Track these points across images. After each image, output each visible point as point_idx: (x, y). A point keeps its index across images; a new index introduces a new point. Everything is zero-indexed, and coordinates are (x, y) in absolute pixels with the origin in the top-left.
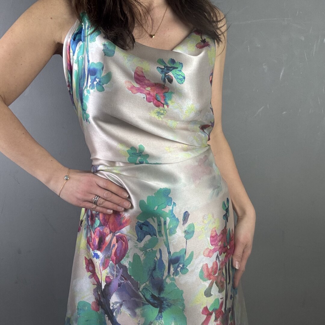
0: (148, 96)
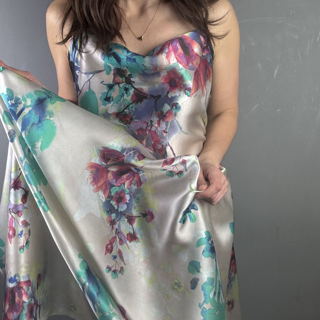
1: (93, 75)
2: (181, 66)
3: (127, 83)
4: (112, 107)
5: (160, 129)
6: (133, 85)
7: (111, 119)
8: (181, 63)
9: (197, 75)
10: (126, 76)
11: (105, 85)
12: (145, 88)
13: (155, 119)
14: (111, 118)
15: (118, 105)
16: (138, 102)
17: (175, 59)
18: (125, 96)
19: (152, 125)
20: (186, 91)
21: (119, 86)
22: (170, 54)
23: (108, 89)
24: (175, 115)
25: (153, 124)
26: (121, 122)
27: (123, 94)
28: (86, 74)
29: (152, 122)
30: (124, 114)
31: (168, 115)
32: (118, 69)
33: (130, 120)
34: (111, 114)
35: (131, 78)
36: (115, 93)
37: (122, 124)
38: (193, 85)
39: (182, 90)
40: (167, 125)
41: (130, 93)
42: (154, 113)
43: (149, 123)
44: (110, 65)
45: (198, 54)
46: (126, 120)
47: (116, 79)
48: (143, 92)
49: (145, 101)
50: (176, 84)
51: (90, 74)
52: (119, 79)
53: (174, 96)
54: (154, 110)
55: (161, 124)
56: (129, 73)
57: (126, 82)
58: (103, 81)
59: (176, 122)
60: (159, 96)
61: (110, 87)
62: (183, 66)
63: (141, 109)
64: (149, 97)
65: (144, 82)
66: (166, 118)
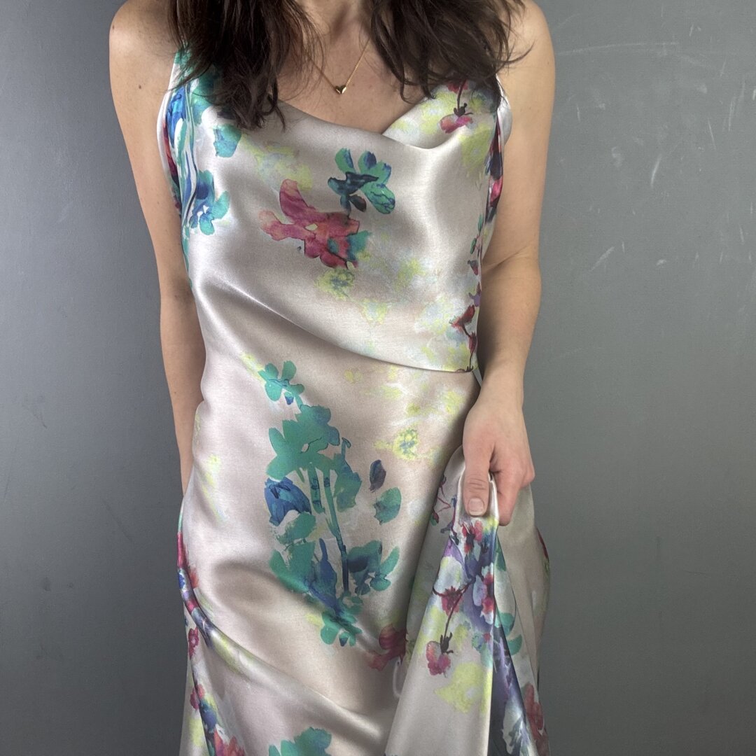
0: (309, 245)
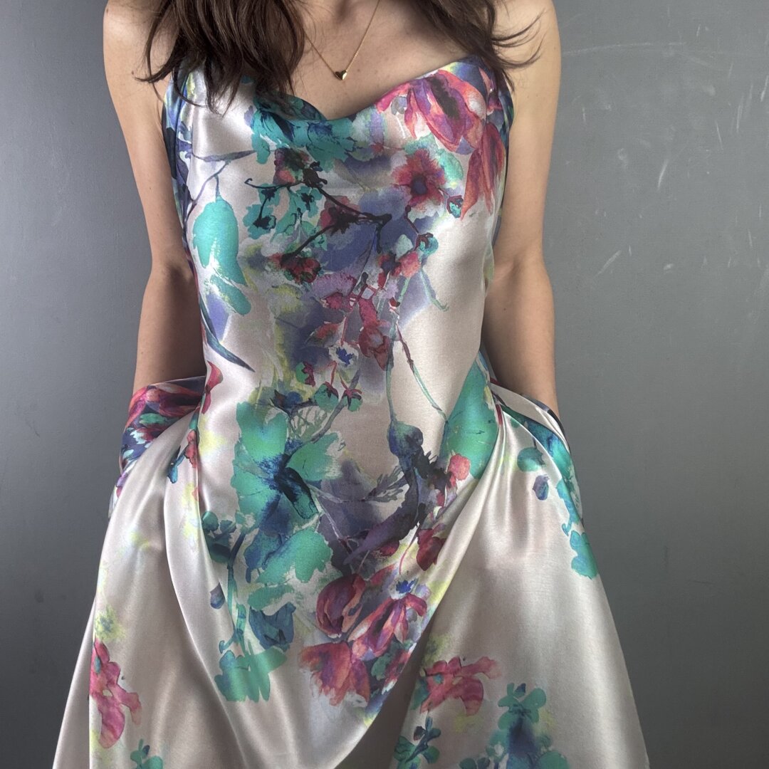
1: (227, 164)
2: (439, 145)
3: (309, 185)
4: (271, 241)
5: (384, 296)
6: (324, 189)
7: (267, 272)
8: (439, 137)
9: (477, 164)
10: (305, 167)
11: (256, 189)
12: (353, 196)
13: (374, 271)
14: (267, 268)
15: (286, 237)
16: (335, 231)
17: (427, 127)
18: (306, 213)
19: (366, 286)
20: (451, 205)
21: (290, 191)
22: (414, 116)
23: (264, 197)
24: (424, 261)
25: (368, 283)
26: (291, 276)
27: (299, 210)
28: (209, 161)
29: (365, 276)
30: (300, 259)
31: (405, 261)
32: (286, 149)
33: (313, 271)
34: (268, 259)
35: (318, 172)
36: (281, 208)
37: (293, 282)
38: (467, 189)
39: (442, 204)
40: (400, 287)
41: (317, 208)
42: (372, 256)
43: (359, 281)
44: (267, 139)
45: (478, 114)
46: (303, 273)
47: (282, 173)
48: (349, 206)
49: (354, 227)
50: (427, 189)
51: (218, 161)
52: (290, 174)
53: (424, 217)
54: (373, 250)
55: (388, 283)
56: (312, 160)
57: (305, 182)
58: (251, 180)
59: (423, 280)
60: (388, 217)
61: (268, 193)
62: (445, 145)
63: (344, 247)
64: (364, 218)
65: (349, 182)
66: (400, 270)
